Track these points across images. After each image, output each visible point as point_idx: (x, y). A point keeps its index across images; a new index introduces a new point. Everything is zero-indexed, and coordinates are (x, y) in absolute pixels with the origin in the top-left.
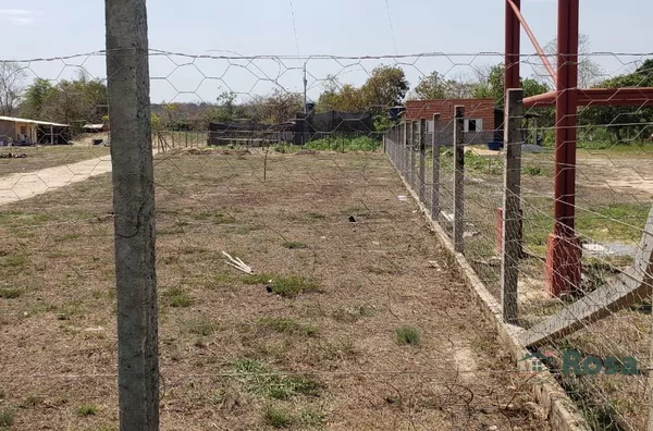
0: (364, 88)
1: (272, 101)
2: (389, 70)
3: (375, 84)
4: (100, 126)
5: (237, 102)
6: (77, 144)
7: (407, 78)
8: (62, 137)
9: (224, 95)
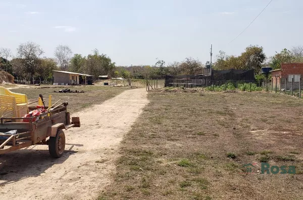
0: (239, 57)
1: (184, 64)
2: (254, 48)
3: (247, 55)
4: (106, 76)
5: (165, 65)
6: (96, 85)
7: (264, 52)
8: (90, 81)
9: (159, 62)
